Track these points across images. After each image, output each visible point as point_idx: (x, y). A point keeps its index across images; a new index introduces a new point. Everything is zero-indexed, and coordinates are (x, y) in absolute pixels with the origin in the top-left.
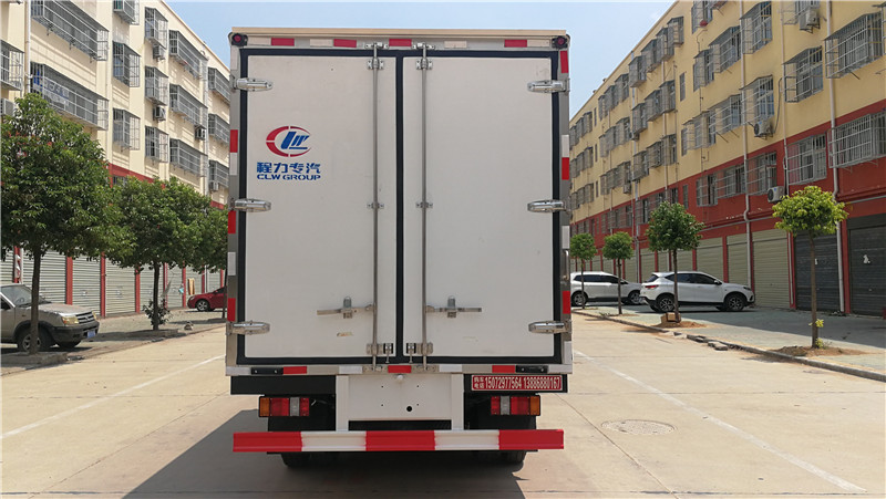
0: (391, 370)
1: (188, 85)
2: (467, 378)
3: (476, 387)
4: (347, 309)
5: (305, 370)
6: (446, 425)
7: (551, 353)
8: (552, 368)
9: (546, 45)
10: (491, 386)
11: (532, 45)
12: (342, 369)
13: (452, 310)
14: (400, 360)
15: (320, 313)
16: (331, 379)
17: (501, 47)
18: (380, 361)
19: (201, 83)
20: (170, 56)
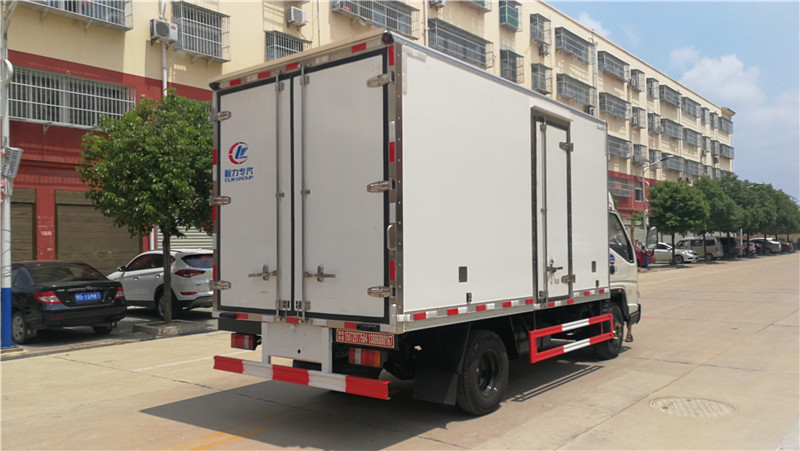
0: (288, 321)
1: (575, 72)
2: (334, 331)
3: (339, 339)
4: (265, 274)
5: (246, 317)
6: (317, 367)
7: (381, 314)
8: (383, 327)
9: (379, 44)
10: (349, 340)
11: (370, 47)
12: (265, 317)
13: (321, 275)
14: (292, 313)
15: (250, 276)
16: (258, 325)
17: (351, 54)
18: (282, 313)
19: (590, 66)
20: (557, 50)
